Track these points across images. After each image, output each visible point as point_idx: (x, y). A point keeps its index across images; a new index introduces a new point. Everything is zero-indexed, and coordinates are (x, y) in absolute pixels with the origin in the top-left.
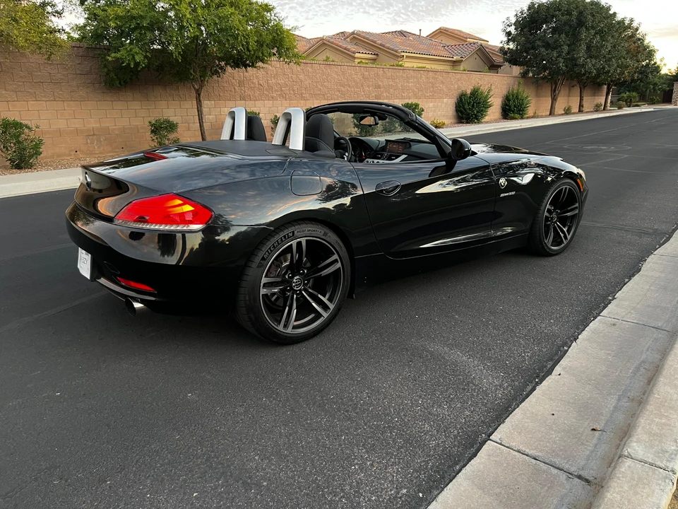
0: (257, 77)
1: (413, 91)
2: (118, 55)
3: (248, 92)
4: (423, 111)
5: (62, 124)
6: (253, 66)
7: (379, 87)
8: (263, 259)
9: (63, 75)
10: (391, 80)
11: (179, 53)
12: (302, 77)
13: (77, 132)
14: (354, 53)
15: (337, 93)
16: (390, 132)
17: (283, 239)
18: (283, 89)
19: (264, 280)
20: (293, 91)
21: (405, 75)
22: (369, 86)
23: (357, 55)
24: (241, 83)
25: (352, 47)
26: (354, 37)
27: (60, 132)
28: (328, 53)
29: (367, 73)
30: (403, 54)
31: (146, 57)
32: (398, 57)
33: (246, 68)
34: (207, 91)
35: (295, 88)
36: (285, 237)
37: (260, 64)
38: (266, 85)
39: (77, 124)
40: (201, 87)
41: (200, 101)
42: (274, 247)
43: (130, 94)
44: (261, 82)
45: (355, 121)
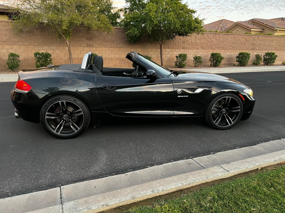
0: (191, 40)
1: (275, 47)
2: (130, 32)
3: (186, 46)
4: (277, 56)
5: (112, 56)
6: (186, 35)
7: (255, 44)
8: (46, 106)
9: (115, 39)
10: (262, 41)
11: (150, 30)
12: (213, 40)
13: (117, 59)
14: (251, 29)
15: (231, 47)
16: (256, 65)
17: (55, 100)
18: (203, 45)
19: (47, 113)
20: (208, 45)
21: (271, 39)
22: (248, 44)
23: (252, 30)
24: (183, 42)
25: (250, 26)
26: (253, 21)
27: (111, 59)
28: (239, 29)
29: (248, 38)
30: (277, 29)
31: (139, 32)
32: (274, 30)
33: (183, 36)
34: (168, 45)
35: (209, 44)
36: (55, 99)
37: (189, 34)
38: (195, 43)
39: (117, 56)
40: (162, 44)
41: (161, 49)
42: (51, 102)
43: (137, 46)
44: (193, 42)
45: (238, 59)
